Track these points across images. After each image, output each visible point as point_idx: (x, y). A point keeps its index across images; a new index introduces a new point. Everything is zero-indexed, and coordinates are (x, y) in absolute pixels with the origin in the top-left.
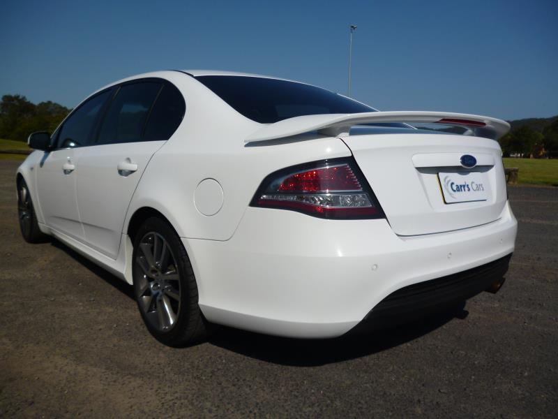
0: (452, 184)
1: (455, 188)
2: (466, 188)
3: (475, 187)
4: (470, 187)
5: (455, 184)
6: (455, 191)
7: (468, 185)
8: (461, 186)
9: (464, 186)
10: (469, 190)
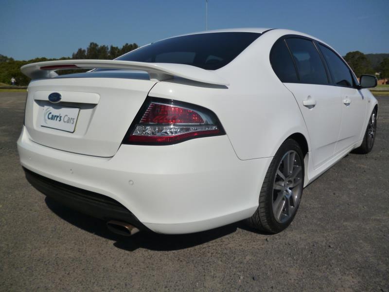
0: (50, 113)
1: (50, 116)
2: (59, 119)
3: (66, 119)
4: (62, 118)
5: (52, 114)
6: (49, 118)
7: (61, 117)
8: (55, 116)
9: (58, 117)
10: (60, 121)
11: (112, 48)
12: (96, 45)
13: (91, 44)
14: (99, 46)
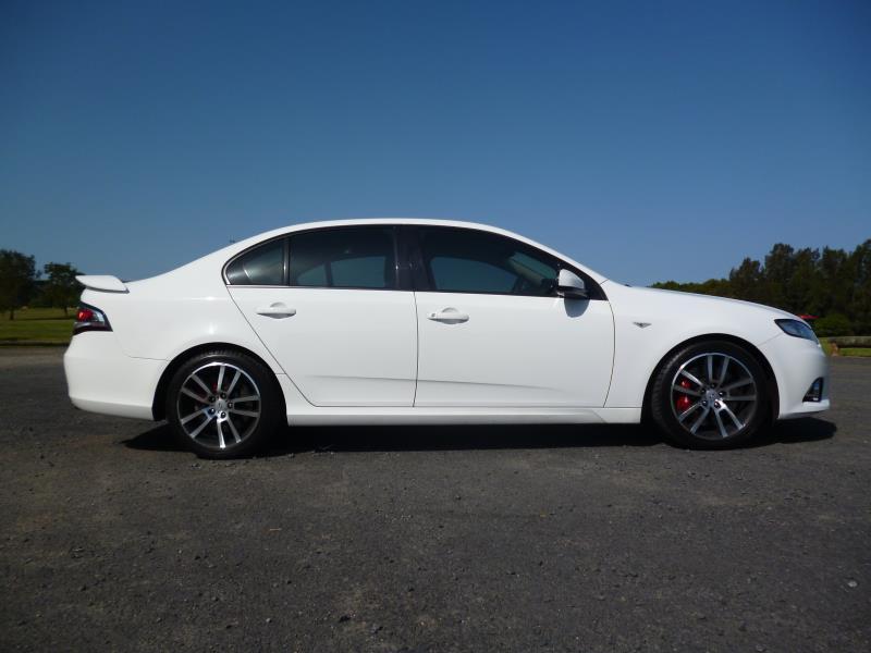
11: (827, 251)
12: (789, 249)
13: (776, 247)
14: (796, 251)
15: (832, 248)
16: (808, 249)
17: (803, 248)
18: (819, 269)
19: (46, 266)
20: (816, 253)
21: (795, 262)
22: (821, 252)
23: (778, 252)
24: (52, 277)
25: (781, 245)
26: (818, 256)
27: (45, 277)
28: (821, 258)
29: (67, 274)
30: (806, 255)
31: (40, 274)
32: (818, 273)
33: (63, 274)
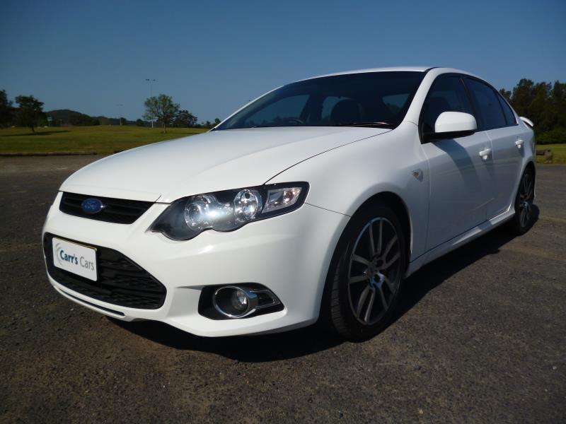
15: (561, 82)
16: (544, 83)
17: (540, 82)
18: (550, 96)
19: (16, 98)
20: (549, 86)
21: (534, 92)
22: (553, 85)
23: (523, 85)
24: (21, 105)
25: (525, 80)
26: (550, 87)
27: (16, 105)
28: (553, 88)
29: (32, 104)
30: (542, 86)
31: (11, 103)
32: (550, 99)
33: (28, 104)
